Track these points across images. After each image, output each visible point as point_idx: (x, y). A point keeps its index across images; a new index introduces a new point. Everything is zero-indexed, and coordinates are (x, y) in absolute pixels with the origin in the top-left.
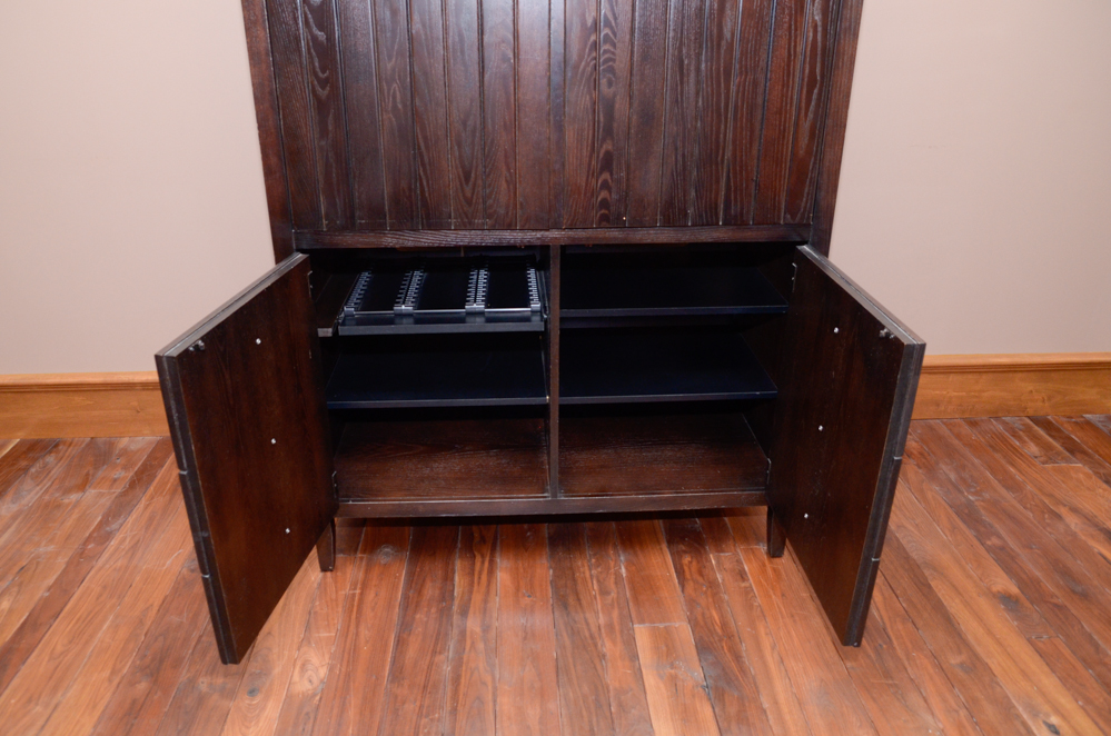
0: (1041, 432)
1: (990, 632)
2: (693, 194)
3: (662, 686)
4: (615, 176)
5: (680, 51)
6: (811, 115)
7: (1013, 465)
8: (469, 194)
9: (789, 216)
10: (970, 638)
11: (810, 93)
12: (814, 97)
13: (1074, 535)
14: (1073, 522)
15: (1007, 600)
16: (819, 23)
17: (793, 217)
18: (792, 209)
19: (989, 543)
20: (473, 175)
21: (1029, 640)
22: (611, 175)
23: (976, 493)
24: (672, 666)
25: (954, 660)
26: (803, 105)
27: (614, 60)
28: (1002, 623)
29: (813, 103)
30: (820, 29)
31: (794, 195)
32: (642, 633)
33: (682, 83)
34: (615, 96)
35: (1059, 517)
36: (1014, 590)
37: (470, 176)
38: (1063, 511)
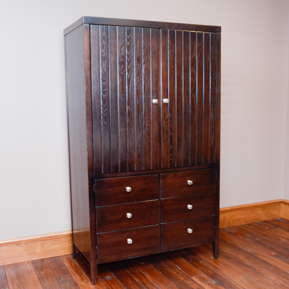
0: (267, 224)
1: (276, 262)
2: (190, 158)
3: (207, 285)
4: (173, 155)
5: (186, 125)
6: (213, 137)
7: (264, 231)
8: (140, 161)
9: (211, 162)
10: (272, 264)
11: (212, 132)
12: (213, 133)
13: (284, 242)
14: (283, 240)
15: (276, 256)
16: (213, 117)
17: (212, 162)
18: (211, 160)
19: (267, 247)
20: (141, 156)
21: (285, 262)
22: (172, 154)
23: (258, 238)
24: (207, 282)
25: (271, 268)
26: (211, 135)
27: (172, 127)
28: (277, 260)
29: (213, 135)
30: (213, 118)
31: (212, 156)
32: (194, 278)
33: (186, 132)
34: (172, 135)
35: (280, 239)
36: (277, 254)
37: (140, 156)
38: (280, 238)
